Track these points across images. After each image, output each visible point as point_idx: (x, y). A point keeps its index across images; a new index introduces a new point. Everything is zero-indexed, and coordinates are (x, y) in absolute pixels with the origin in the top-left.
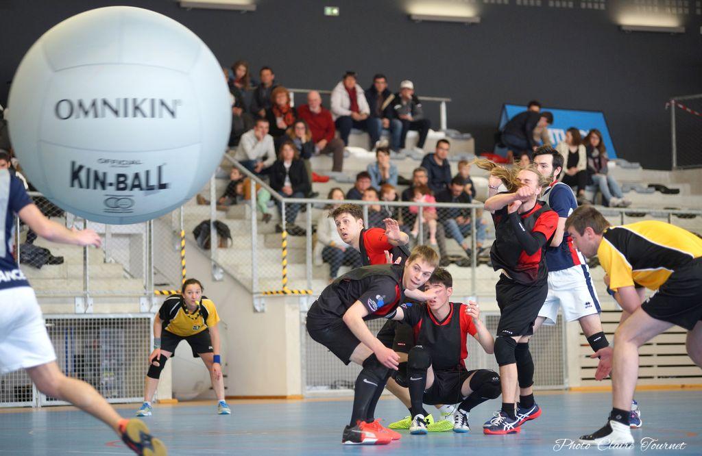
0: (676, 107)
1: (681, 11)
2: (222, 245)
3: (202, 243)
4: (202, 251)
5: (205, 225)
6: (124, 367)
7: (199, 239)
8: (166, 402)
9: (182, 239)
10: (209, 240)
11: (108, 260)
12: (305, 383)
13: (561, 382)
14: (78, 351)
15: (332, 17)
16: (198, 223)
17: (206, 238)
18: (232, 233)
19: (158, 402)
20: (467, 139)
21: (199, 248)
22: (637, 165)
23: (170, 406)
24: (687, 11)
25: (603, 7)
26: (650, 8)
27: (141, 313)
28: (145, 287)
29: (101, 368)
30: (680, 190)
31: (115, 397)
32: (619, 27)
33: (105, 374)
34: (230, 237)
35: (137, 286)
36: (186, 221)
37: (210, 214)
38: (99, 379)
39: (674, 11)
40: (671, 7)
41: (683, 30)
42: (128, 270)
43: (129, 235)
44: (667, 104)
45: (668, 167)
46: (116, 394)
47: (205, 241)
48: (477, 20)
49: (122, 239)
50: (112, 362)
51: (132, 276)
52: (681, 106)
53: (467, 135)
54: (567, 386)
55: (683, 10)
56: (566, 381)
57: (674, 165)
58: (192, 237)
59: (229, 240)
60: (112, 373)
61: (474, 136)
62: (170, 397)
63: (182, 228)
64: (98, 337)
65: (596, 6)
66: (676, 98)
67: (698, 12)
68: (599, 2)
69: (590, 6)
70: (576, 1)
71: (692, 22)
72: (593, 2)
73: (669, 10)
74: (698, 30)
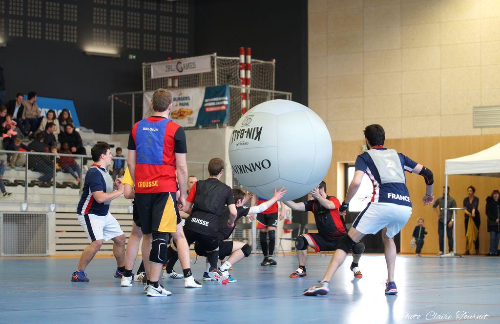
0: (114, 98)
1: (119, 45)
13: (45, 252)
22: (91, 130)
24: (122, 45)
25: (75, 41)
26: (102, 43)
32: (84, 53)
39: (115, 45)
40: (113, 43)
41: (119, 56)
44: (109, 97)
45: (109, 132)
48: (5, 45)
52: (117, 98)
54: (48, 254)
55: (120, 45)
56: (47, 251)
57: (112, 131)
65: (72, 41)
66: (115, 94)
67: (128, 46)
68: (74, 38)
69: (68, 40)
70: (61, 37)
71: (124, 52)
72: (70, 38)
73: (112, 45)
74: (128, 57)
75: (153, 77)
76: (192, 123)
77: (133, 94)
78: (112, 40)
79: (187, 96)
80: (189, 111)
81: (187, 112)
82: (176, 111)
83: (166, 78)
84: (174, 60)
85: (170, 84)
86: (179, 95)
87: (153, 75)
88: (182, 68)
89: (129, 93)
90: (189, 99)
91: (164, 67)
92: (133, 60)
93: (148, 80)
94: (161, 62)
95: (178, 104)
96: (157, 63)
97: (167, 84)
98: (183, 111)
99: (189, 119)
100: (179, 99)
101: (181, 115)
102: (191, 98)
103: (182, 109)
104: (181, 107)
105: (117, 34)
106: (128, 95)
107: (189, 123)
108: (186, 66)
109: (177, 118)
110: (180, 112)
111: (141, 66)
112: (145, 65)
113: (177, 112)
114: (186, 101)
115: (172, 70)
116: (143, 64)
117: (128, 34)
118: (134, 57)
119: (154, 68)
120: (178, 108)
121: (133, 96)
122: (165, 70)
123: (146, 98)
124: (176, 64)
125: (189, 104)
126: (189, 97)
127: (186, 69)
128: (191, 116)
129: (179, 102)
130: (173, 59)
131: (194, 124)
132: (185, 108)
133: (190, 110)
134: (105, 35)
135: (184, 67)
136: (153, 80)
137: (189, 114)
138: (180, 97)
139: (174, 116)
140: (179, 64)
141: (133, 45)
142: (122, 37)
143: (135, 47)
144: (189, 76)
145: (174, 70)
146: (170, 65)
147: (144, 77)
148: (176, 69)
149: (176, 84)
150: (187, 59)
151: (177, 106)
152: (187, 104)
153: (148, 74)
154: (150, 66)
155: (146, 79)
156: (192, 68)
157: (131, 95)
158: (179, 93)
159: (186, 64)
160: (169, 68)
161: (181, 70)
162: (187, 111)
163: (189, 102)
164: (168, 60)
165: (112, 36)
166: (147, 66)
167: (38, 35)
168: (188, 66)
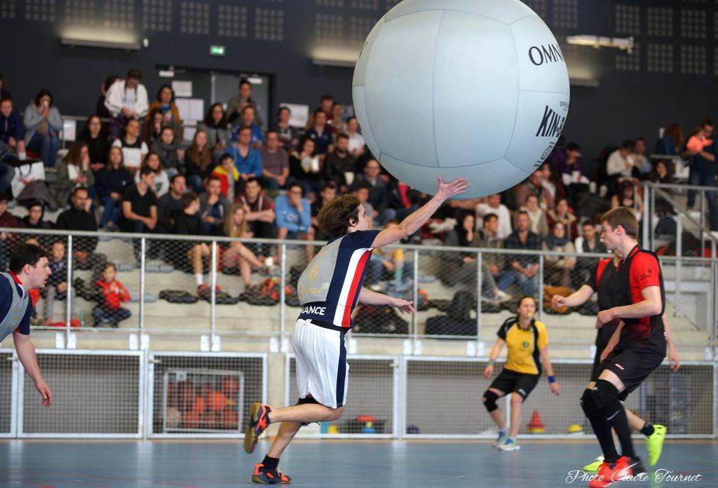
6: (690, 407)
11: (678, 314)
14: (650, 393)
27: (705, 361)
28: (709, 339)
29: (670, 407)
31: (681, 433)
33: (673, 414)
35: (701, 337)
38: (668, 418)
42: (694, 322)
43: (695, 293)
46: (682, 430)
49: (689, 297)
50: (680, 403)
51: (698, 329)
60: (680, 413)
64: (668, 381)
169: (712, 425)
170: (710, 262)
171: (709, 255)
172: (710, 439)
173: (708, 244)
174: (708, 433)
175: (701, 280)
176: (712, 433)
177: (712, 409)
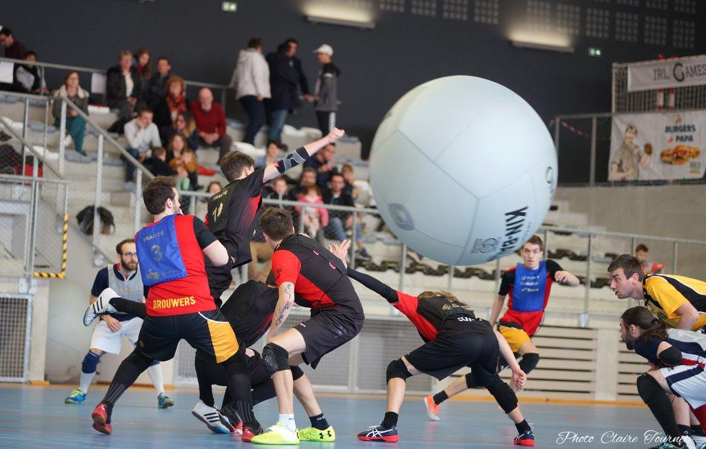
0: (561, 126)
1: (571, 31)
2: (105, 231)
3: (85, 228)
4: (84, 236)
5: (89, 211)
7: (82, 224)
8: (38, 384)
9: (65, 223)
10: (92, 225)
12: (177, 373)
13: (429, 388)
15: (229, 13)
16: (82, 208)
17: (88, 223)
18: (116, 220)
19: (30, 383)
20: (353, 142)
21: (82, 233)
23: (41, 388)
24: (577, 32)
25: (496, 21)
26: (542, 26)
27: (19, 294)
28: (25, 268)
30: (560, 208)
32: (510, 43)
34: (113, 224)
35: (16, 266)
36: (70, 205)
37: (95, 200)
39: (565, 30)
40: (562, 26)
41: (572, 50)
42: (10, 250)
43: (13, 216)
44: (552, 122)
47: (88, 226)
48: (372, 26)
49: (5, 219)
51: (13, 257)
52: (565, 125)
53: (355, 139)
55: (574, 31)
56: (434, 387)
58: (75, 221)
59: (112, 227)
61: (361, 140)
62: (42, 379)
63: (66, 213)
65: (489, 21)
66: (565, 117)
67: (588, 33)
68: (493, 17)
69: (483, 19)
70: (471, 14)
71: (582, 43)
72: (487, 16)
73: (560, 29)
74: (587, 52)
75: (630, 88)
76: (699, 173)
77: (594, 118)
78: (559, 22)
79: (691, 124)
80: (692, 151)
81: (690, 152)
82: (669, 150)
83: (653, 90)
84: (670, 60)
85: (660, 102)
86: (677, 122)
87: (632, 85)
88: (683, 74)
89: (587, 116)
90: (694, 130)
91: (651, 71)
92: (596, 57)
93: (621, 94)
94: (646, 63)
95: (675, 139)
96: (638, 64)
97: (656, 101)
98: (682, 151)
99: (693, 165)
100: (676, 129)
101: (678, 158)
102: (697, 127)
103: (682, 146)
104: (679, 143)
105: (569, 12)
106: (585, 120)
107: (692, 172)
108: (690, 70)
109: (670, 163)
110: (676, 151)
111: (611, 68)
112: (616, 68)
113: (671, 152)
114: (688, 134)
115: (665, 78)
116: (614, 65)
117: (589, 11)
118: (598, 53)
119: (633, 75)
120: (673, 145)
121: (595, 121)
122: (653, 77)
123: (616, 125)
124: (673, 66)
125: (694, 138)
126: (693, 127)
127: (692, 76)
128: (696, 160)
129: (675, 135)
130: (667, 57)
131: (701, 175)
132: (686, 145)
133: (694, 149)
134: (548, 13)
135: (688, 72)
136: (630, 94)
137: (693, 157)
138: (678, 125)
139: (666, 158)
140: (679, 67)
141: (598, 31)
142: (578, 17)
143: (600, 35)
144: (690, 89)
145: (668, 78)
146: (662, 68)
147: (614, 88)
148: (672, 77)
149: (672, 103)
150: (693, 58)
151: (671, 140)
152: (691, 139)
153: (623, 83)
154: (626, 68)
155: (618, 91)
156: (700, 75)
157: (590, 120)
158: (676, 119)
159: (691, 68)
160: (660, 74)
161: (681, 77)
162: (688, 150)
163: (694, 135)
164: (659, 59)
165: (559, 14)
166: (621, 69)
167: (430, 9)
168: (694, 71)
169: (22, 368)
170: (32, 181)
171: (30, 173)
172: (21, 383)
173: (30, 160)
174: (18, 376)
175: (19, 201)
176: (22, 376)
177: (23, 349)
